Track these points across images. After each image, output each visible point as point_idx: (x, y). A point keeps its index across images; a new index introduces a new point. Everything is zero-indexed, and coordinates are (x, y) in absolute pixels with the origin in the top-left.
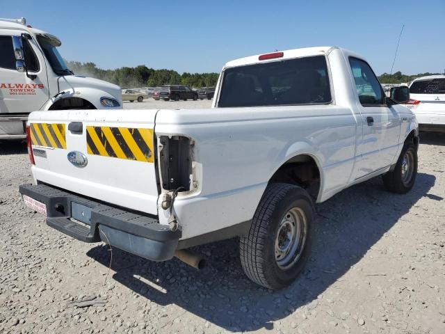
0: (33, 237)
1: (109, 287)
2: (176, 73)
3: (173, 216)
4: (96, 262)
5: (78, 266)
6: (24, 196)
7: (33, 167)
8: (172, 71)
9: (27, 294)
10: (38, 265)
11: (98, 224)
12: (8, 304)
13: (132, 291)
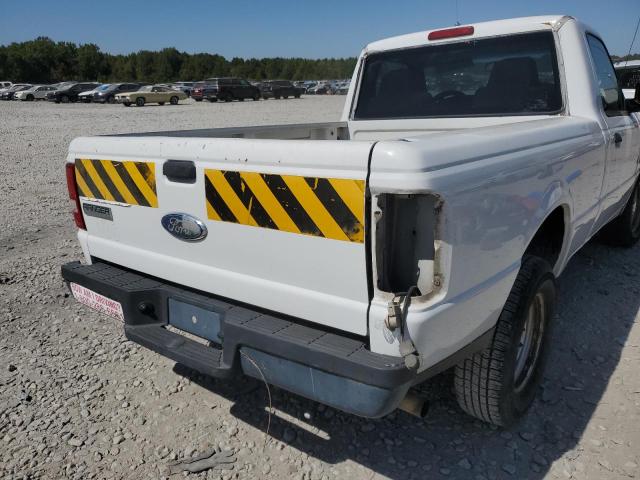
0: (76, 342)
1: (230, 431)
2: (222, 58)
3: (408, 343)
4: (194, 385)
5: (164, 393)
6: (72, 285)
7: (81, 233)
8: (216, 56)
9: (94, 449)
10: (99, 393)
11: (239, 347)
12: (69, 472)
13: (269, 437)
